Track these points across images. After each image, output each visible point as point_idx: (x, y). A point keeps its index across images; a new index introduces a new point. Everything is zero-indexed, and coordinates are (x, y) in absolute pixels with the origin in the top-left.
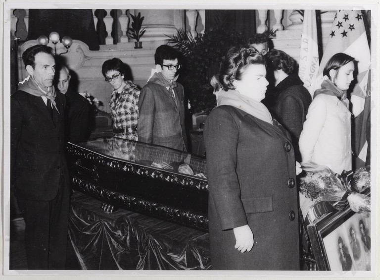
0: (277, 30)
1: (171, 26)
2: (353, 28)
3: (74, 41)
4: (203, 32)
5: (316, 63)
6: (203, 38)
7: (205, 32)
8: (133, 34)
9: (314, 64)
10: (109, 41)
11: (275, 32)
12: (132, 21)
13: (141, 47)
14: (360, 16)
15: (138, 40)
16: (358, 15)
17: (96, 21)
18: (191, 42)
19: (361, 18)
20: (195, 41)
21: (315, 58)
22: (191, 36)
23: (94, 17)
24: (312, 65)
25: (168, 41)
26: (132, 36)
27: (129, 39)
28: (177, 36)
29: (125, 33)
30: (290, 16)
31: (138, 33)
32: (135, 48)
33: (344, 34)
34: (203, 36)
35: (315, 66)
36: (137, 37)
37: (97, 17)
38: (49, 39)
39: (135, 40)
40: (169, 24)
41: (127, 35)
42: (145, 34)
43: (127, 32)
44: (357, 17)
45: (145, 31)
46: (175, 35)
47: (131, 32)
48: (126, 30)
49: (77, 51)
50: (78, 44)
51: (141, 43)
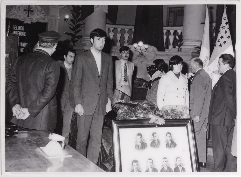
2: (226, 43)
5: (206, 59)
9: (206, 60)
14: (229, 37)
16: (228, 36)
19: (229, 38)
21: (206, 57)
24: (205, 61)
33: (221, 45)
35: (206, 61)
44: (228, 37)
49: (152, 51)
50: (153, 48)
51: (181, 49)
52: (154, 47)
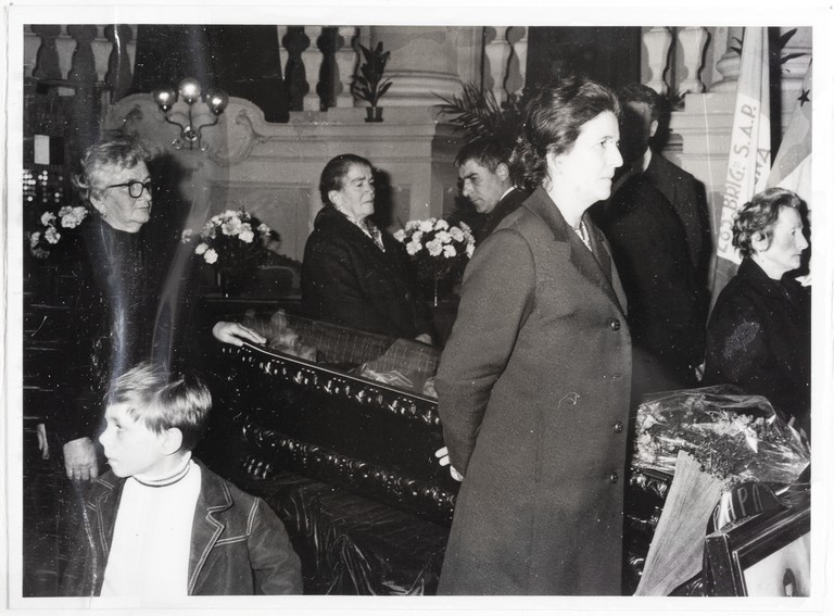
0: (689, 92)
1: (451, 76)
3: (230, 98)
4: (519, 92)
6: (518, 105)
7: (524, 91)
8: (363, 90)
10: (312, 102)
11: (684, 96)
12: (363, 61)
13: (379, 119)
15: (374, 103)
17: (284, 57)
18: (491, 113)
20: (502, 110)
21: (761, 150)
22: (494, 98)
23: (282, 49)
25: (440, 109)
26: (361, 93)
27: (355, 100)
28: (461, 98)
29: (347, 88)
30: (718, 63)
31: (374, 89)
32: (367, 120)
34: (518, 99)
36: (372, 97)
37: (288, 48)
38: (177, 94)
39: (368, 104)
40: (446, 70)
41: (352, 92)
42: (390, 90)
43: (352, 86)
45: (389, 85)
46: (457, 97)
47: (361, 86)
48: (350, 81)
49: (238, 123)
50: (241, 107)
51: (380, 110)
52: (243, 101)
